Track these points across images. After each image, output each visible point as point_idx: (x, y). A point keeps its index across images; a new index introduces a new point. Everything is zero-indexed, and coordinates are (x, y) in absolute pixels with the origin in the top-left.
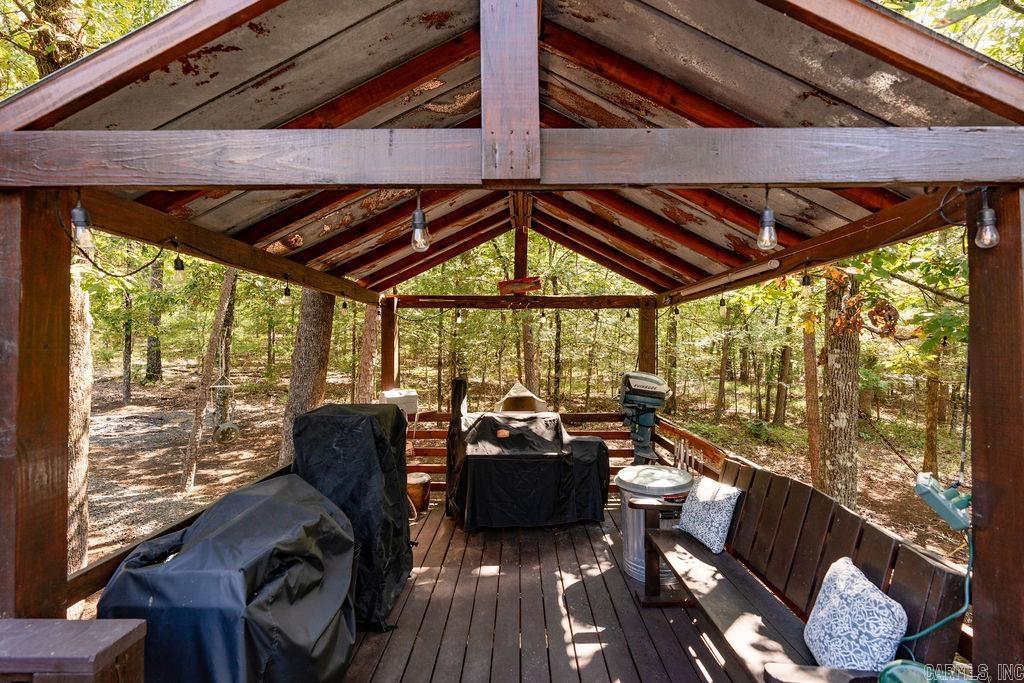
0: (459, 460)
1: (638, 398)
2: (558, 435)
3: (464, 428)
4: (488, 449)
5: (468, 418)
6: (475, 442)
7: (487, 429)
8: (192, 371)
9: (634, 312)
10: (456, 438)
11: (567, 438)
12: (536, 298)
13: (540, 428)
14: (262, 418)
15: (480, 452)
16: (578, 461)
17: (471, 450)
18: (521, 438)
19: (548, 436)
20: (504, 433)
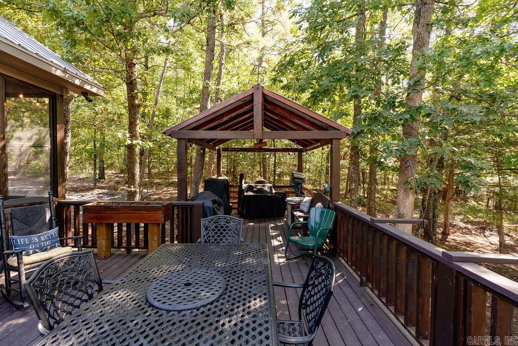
0: (242, 197)
1: (296, 180)
2: (271, 190)
3: (243, 188)
4: (250, 193)
5: (244, 186)
6: (247, 192)
7: (250, 188)
8: (116, 175)
9: (297, 153)
10: (241, 191)
11: (274, 191)
12: (265, 149)
13: (266, 189)
14: (153, 195)
15: (248, 194)
16: (277, 198)
17: (245, 194)
18: (260, 191)
19: (268, 190)
20: (255, 189)
